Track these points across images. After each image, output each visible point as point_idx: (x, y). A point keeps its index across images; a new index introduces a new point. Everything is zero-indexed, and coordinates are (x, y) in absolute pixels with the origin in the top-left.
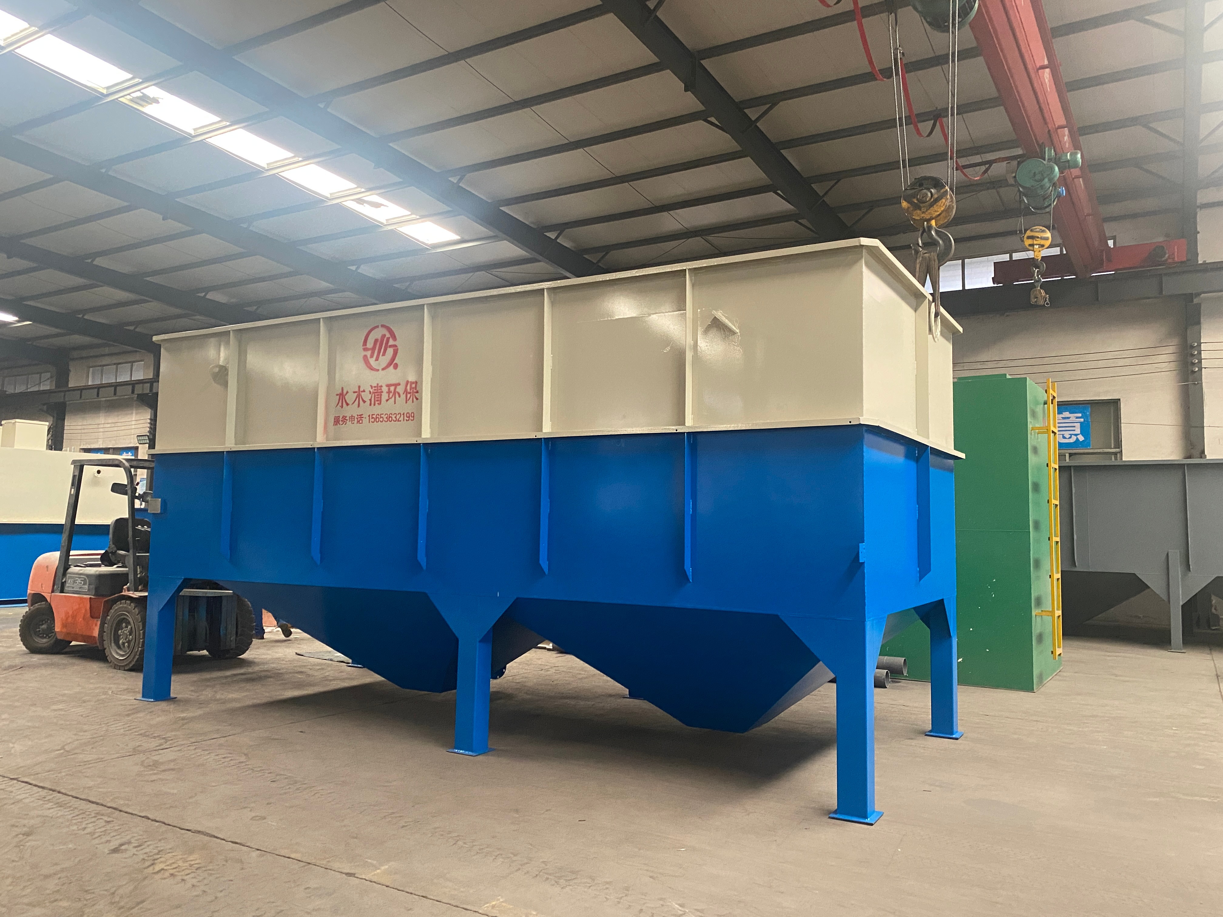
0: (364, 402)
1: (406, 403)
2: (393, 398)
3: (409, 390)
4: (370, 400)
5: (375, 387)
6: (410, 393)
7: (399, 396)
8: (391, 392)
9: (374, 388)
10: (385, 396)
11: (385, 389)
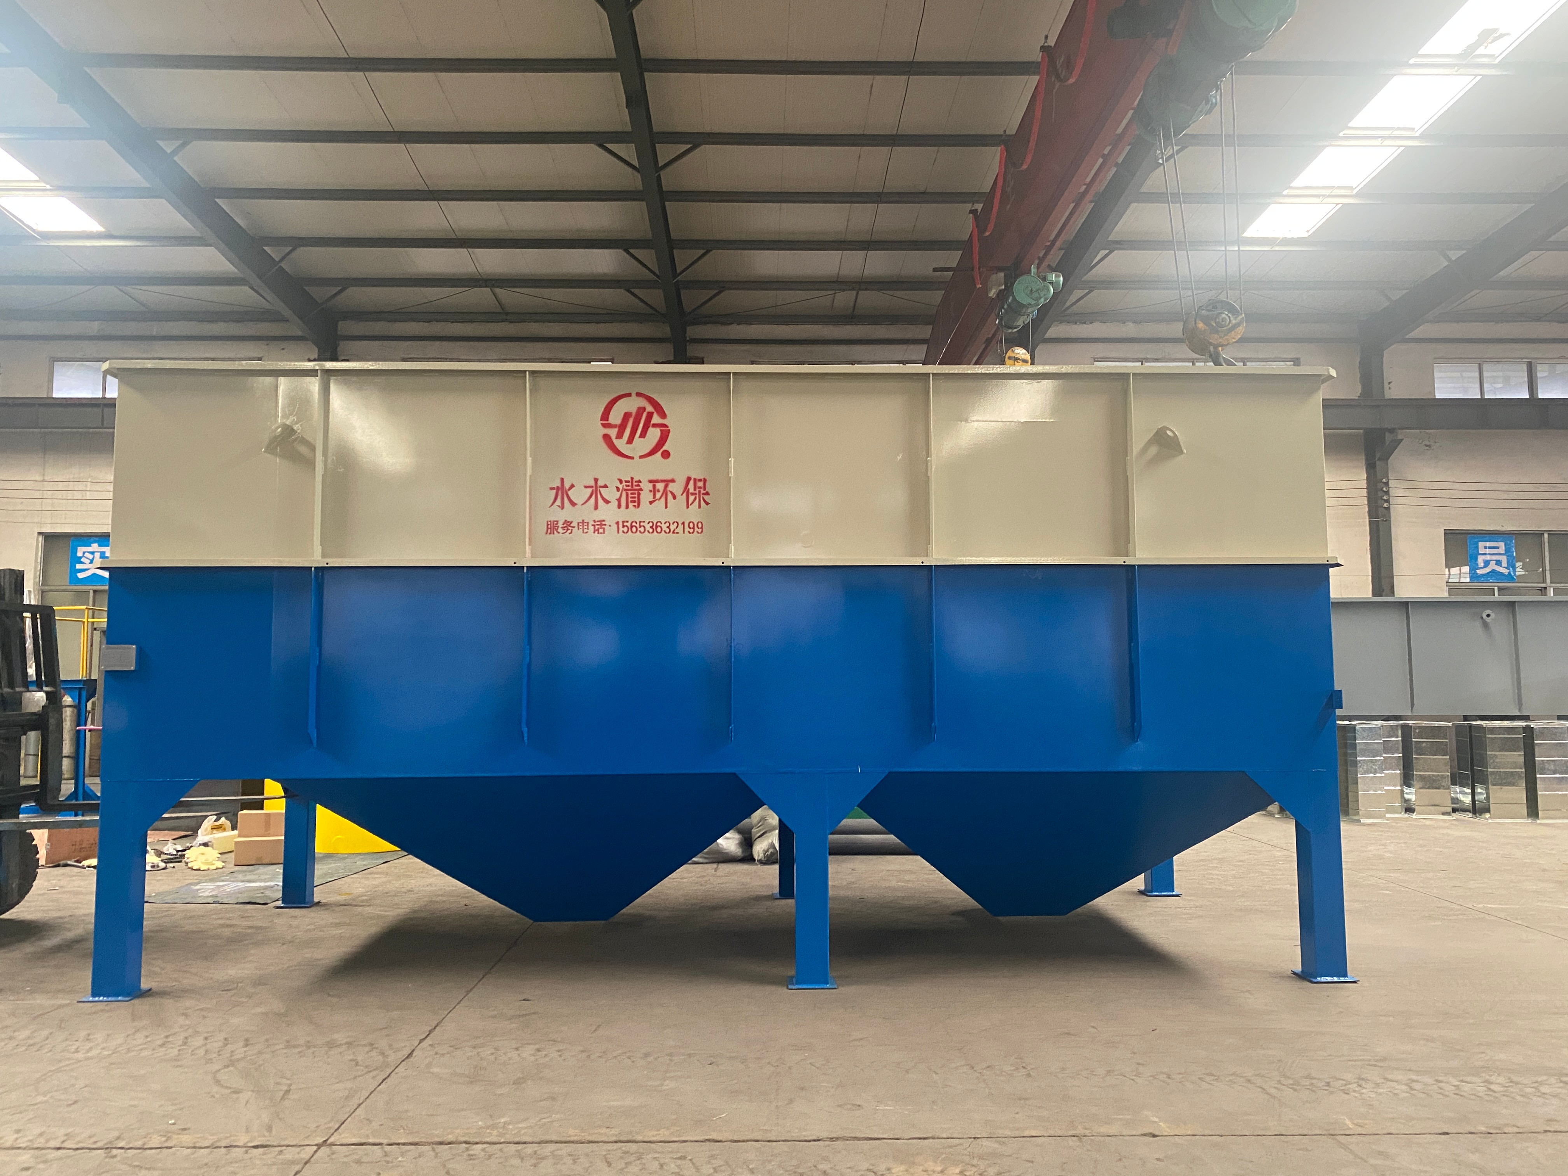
0: (607, 502)
1: (688, 507)
2: (663, 499)
3: (692, 490)
4: (619, 500)
5: (626, 482)
6: (692, 494)
7: (674, 498)
8: (658, 491)
9: (624, 483)
10: (646, 496)
11: (646, 487)
